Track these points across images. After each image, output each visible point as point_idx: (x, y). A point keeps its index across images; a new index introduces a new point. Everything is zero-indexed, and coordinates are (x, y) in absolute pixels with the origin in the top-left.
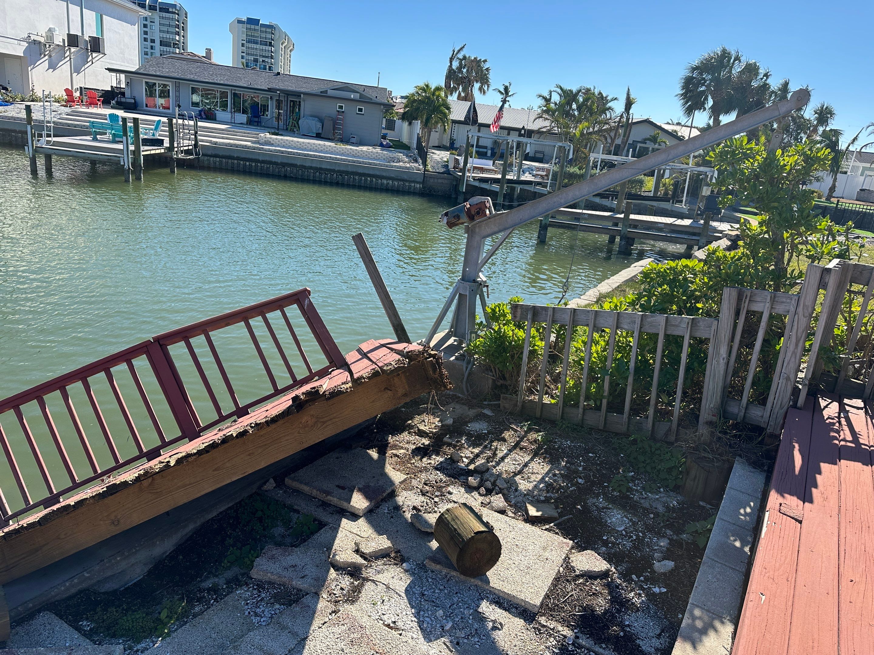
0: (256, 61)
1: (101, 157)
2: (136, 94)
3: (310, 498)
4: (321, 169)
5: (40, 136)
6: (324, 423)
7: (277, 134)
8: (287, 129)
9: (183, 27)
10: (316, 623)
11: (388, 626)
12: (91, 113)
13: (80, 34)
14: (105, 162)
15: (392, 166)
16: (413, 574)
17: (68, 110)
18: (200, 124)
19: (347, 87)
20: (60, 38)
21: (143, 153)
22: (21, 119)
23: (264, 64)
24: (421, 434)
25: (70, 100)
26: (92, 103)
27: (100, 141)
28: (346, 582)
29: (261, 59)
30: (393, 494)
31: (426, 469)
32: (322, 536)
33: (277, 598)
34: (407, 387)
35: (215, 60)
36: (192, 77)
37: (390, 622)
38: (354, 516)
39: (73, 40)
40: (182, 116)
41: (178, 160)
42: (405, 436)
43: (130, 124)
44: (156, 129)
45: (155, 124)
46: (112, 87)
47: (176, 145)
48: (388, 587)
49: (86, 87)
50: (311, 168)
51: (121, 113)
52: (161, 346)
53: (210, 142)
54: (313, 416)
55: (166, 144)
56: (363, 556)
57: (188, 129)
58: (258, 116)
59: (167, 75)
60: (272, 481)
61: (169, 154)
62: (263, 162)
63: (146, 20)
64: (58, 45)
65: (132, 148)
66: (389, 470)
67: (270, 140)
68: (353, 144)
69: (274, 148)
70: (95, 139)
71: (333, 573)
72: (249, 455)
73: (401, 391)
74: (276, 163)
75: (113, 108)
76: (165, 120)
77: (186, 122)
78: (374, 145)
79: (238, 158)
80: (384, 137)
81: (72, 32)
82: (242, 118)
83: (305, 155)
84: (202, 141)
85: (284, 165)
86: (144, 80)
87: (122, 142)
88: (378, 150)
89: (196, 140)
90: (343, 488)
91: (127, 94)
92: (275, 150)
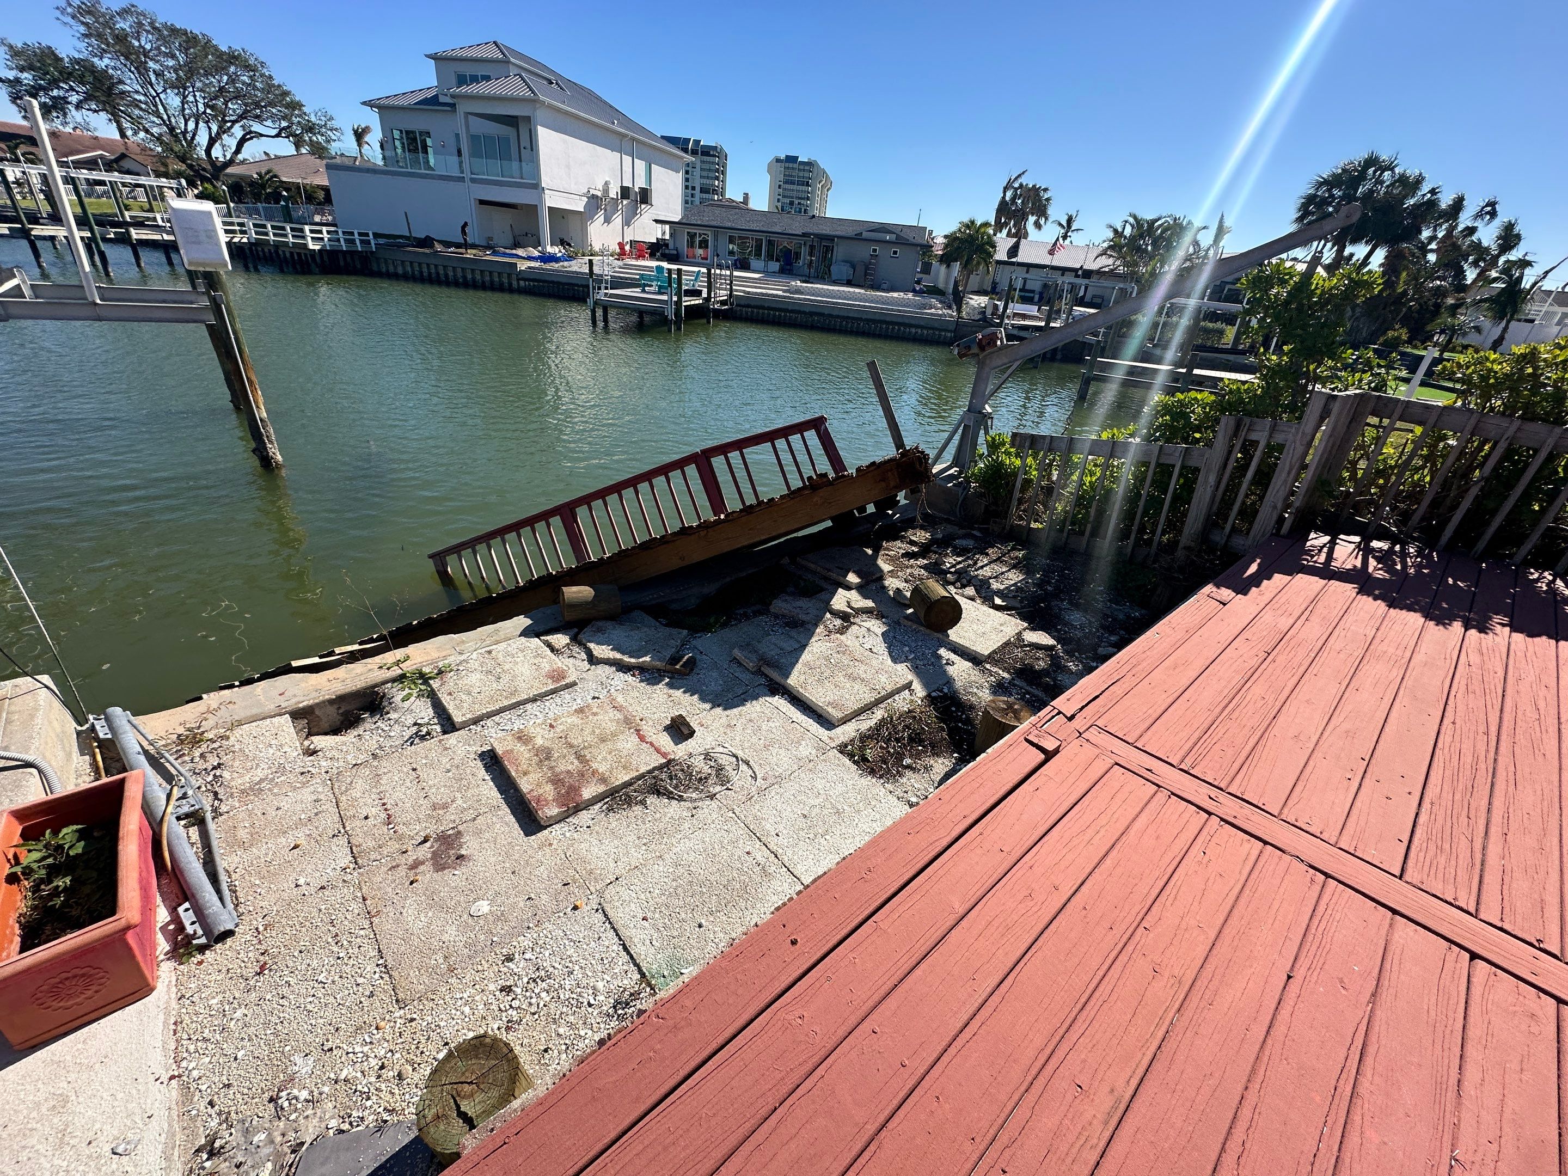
0: (792, 203)
1: (649, 308)
2: (678, 245)
3: (814, 573)
4: (848, 318)
5: (599, 288)
7: (808, 282)
8: (817, 277)
9: (722, 171)
10: (814, 640)
11: (866, 650)
12: (641, 266)
13: (631, 186)
14: (653, 312)
15: (923, 314)
16: (889, 626)
17: (620, 263)
18: (736, 273)
19: (883, 228)
20: (614, 192)
21: (684, 304)
22: (583, 273)
23: (799, 206)
24: (912, 543)
25: (622, 254)
26: (640, 256)
27: (648, 293)
28: (838, 622)
29: (796, 202)
30: (881, 578)
31: (912, 567)
32: (823, 596)
33: (787, 624)
35: (753, 205)
36: (729, 224)
37: (867, 648)
38: (848, 587)
39: (625, 192)
40: (720, 267)
41: (714, 310)
42: (897, 542)
43: (674, 276)
44: (696, 280)
45: (695, 274)
46: (659, 239)
47: (713, 296)
48: (869, 630)
49: (636, 239)
50: (838, 317)
51: (665, 265)
52: (706, 457)
53: (744, 292)
55: (705, 295)
56: (852, 608)
57: (725, 279)
58: (791, 264)
59: (707, 223)
61: (707, 304)
62: (792, 311)
64: (612, 198)
65: (675, 298)
66: (880, 562)
67: (800, 288)
68: (883, 290)
69: (804, 296)
70: (644, 291)
71: (828, 615)
74: (804, 313)
75: (658, 260)
76: (704, 270)
77: (723, 272)
78: (905, 291)
79: (769, 308)
80: (918, 282)
81: (624, 184)
82: (775, 266)
83: (834, 303)
84: (737, 291)
85: (812, 314)
86: (686, 230)
87: (666, 293)
88: (910, 295)
89: (731, 290)
90: (842, 569)
91: (671, 246)
92: (804, 298)
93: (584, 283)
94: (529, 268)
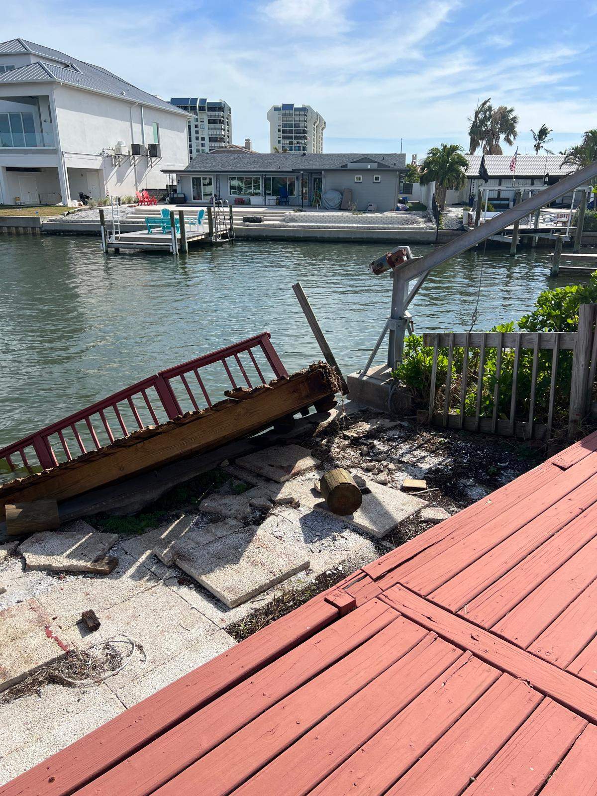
1: (155, 247)
2: (184, 190)
5: (111, 233)
7: (301, 211)
8: (311, 205)
9: (227, 122)
12: (150, 211)
13: (141, 143)
17: (132, 209)
18: (234, 209)
19: (365, 158)
20: (126, 150)
21: (187, 241)
22: (97, 221)
23: (298, 145)
24: (345, 437)
27: (154, 234)
29: (295, 141)
36: (229, 168)
39: (136, 149)
43: (177, 217)
44: (200, 218)
45: (198, 213)
46: (167, 185)
47: (214, 231)
49: (148, 188)
51: (172, 208)
53: (243, 225)
57: (223, 215)
58: (286, 197)
59: (209, 169)
61: (209, 239)
63: (197, 121)
64: (125, 156)
65: (178, 236)
67: (294, 217)
68: (369, 212)
69: (297, 224)
70: (150, 232)
75: (167, 204)
76: (205, 209)
78: (389, 210)
81: (135, 143)
82: (272, 199)
84: (236, 224)
86: (191, 177)
87: (171, 232)
89: (231, 224)
91: (179, 190)
92: (298, 226)
93: (98, 230)
94: (51, 221)
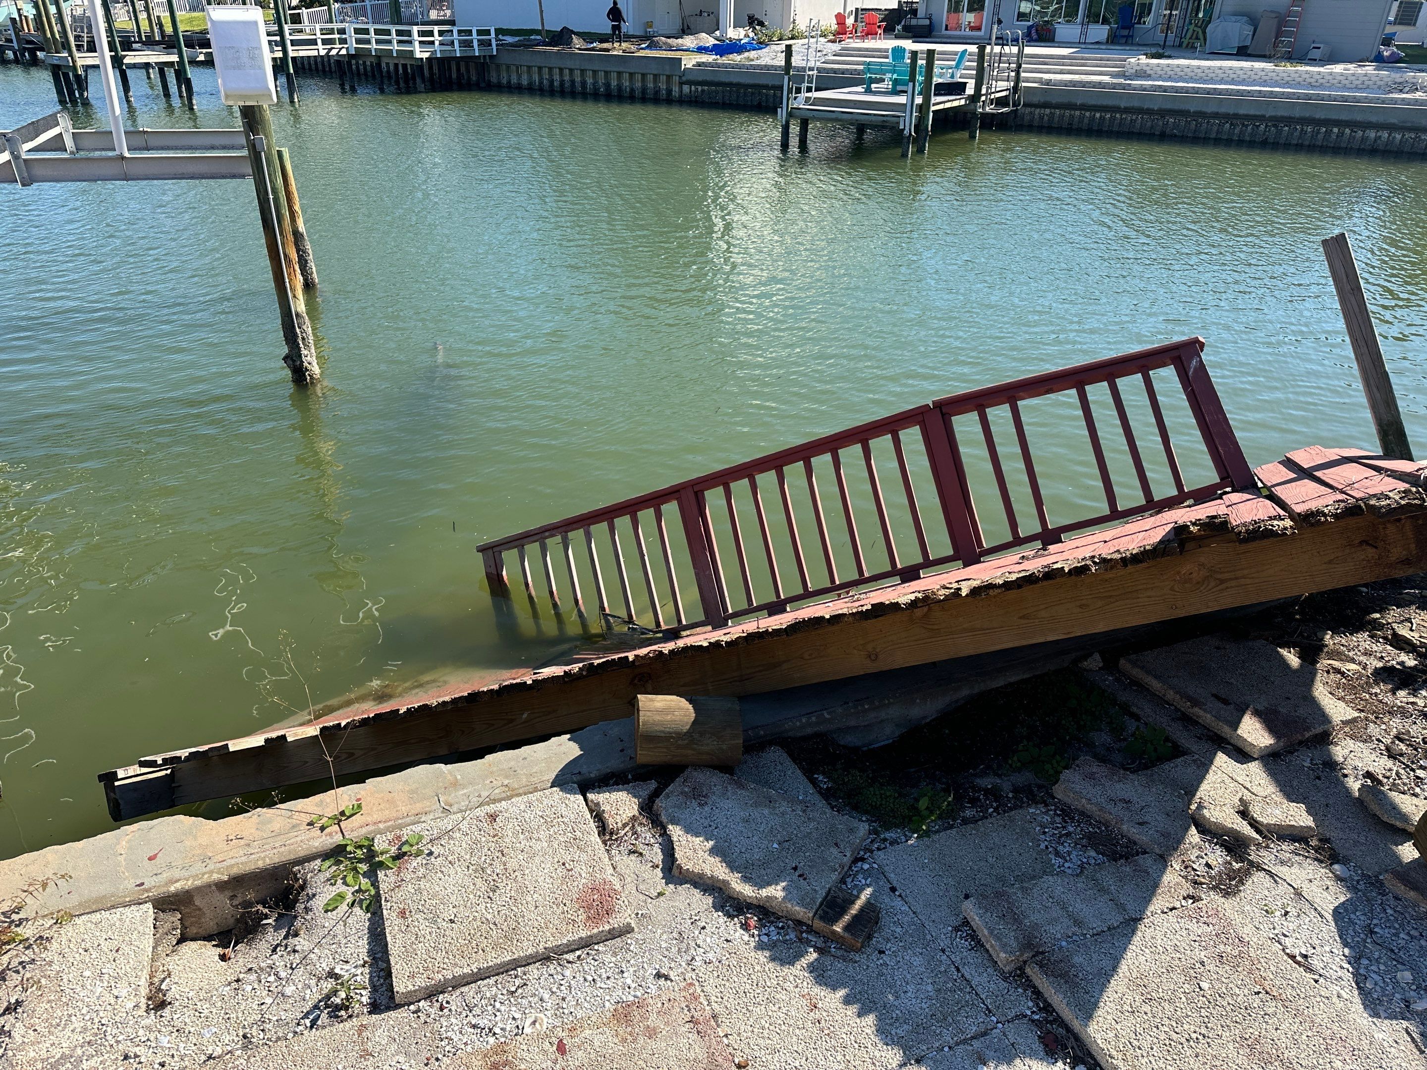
1: (874, 118)
2: (933, 10)
3: (1160, 701)
4: (1236, 116)
5: (798, 91)
6: (1222, 581)
7: (1160, 56)
8: (1180, 45)
10: (1158, 904)
11: (1293, 957)
12: (867, 50)
14: (882, 125)
15: (1395, 101)
16: (1352, 887)
17: (836, 47)
18: (1028, 50)
21: (933, 108)
22: (775, 68)
24: (1400, 643)
25: (841, 31)
26: (869, 33)
27: (875, 93)
28: (1217, 857)
30: (1324, 739)
31: (1403, 713)
32: (1178, 768)
33: (1093, 841)
34: (1413, 546)
37: (1296, 952)
38: (1241, 754)
40: (1002, 41)
41: (985, 115)
42: (1362, 639)
43: (921, 62)
44: (957, 66)
45: (959, 56)
46: (899, 2)
47: (984, 91)
48: (1298, 893)
49: (864, 7)
50: (1216, 115)
51: (908, 45)
52: (943, 415)
53: (1040, 81)
54: (1202, 565)
55: (970, 90)
56: (1254, 824)
57: (1007, 62)
58: (1130, 27)
60: (1097, 656)
61: (972, 107)
62: (1127, 110)
65: (919, 100)
66: (1321, 692)
67: (1145, 68)
68: (1313, 62)
69: (1150, 83)
70: (868, 91)
71: (1193, 836)
72: (1081, 606)
73: (1397, 553)
74: (1149, 112)
75: (897, 37)
76: (973, 49)
77: (1007, 50)
78: (1360, 60)
79: (1084, 107)
80: (1387, 41)
82: (1100, 32)
83: (1208, 92)
84: (1027, 80)
85: (1163, 113)
87: (906, 92)
88: (1369, 69)
89: (1018, 79)
90: (1226, 702)
91: (920, 14)
92: (1152, 86)
93: (777, 83)
94: (699, 64)
